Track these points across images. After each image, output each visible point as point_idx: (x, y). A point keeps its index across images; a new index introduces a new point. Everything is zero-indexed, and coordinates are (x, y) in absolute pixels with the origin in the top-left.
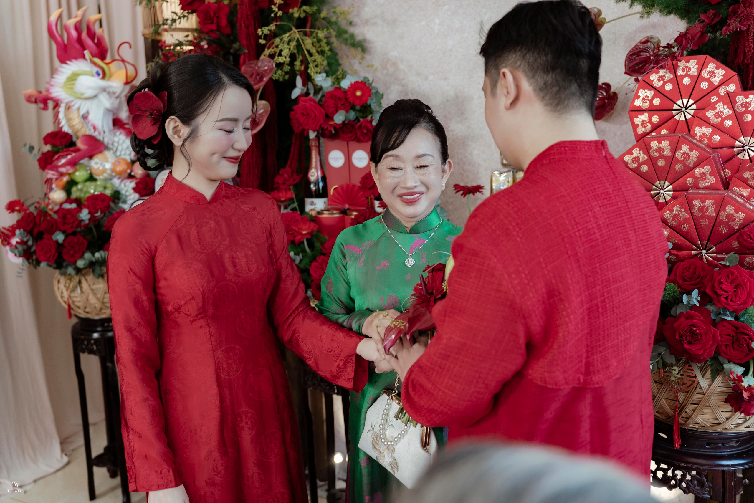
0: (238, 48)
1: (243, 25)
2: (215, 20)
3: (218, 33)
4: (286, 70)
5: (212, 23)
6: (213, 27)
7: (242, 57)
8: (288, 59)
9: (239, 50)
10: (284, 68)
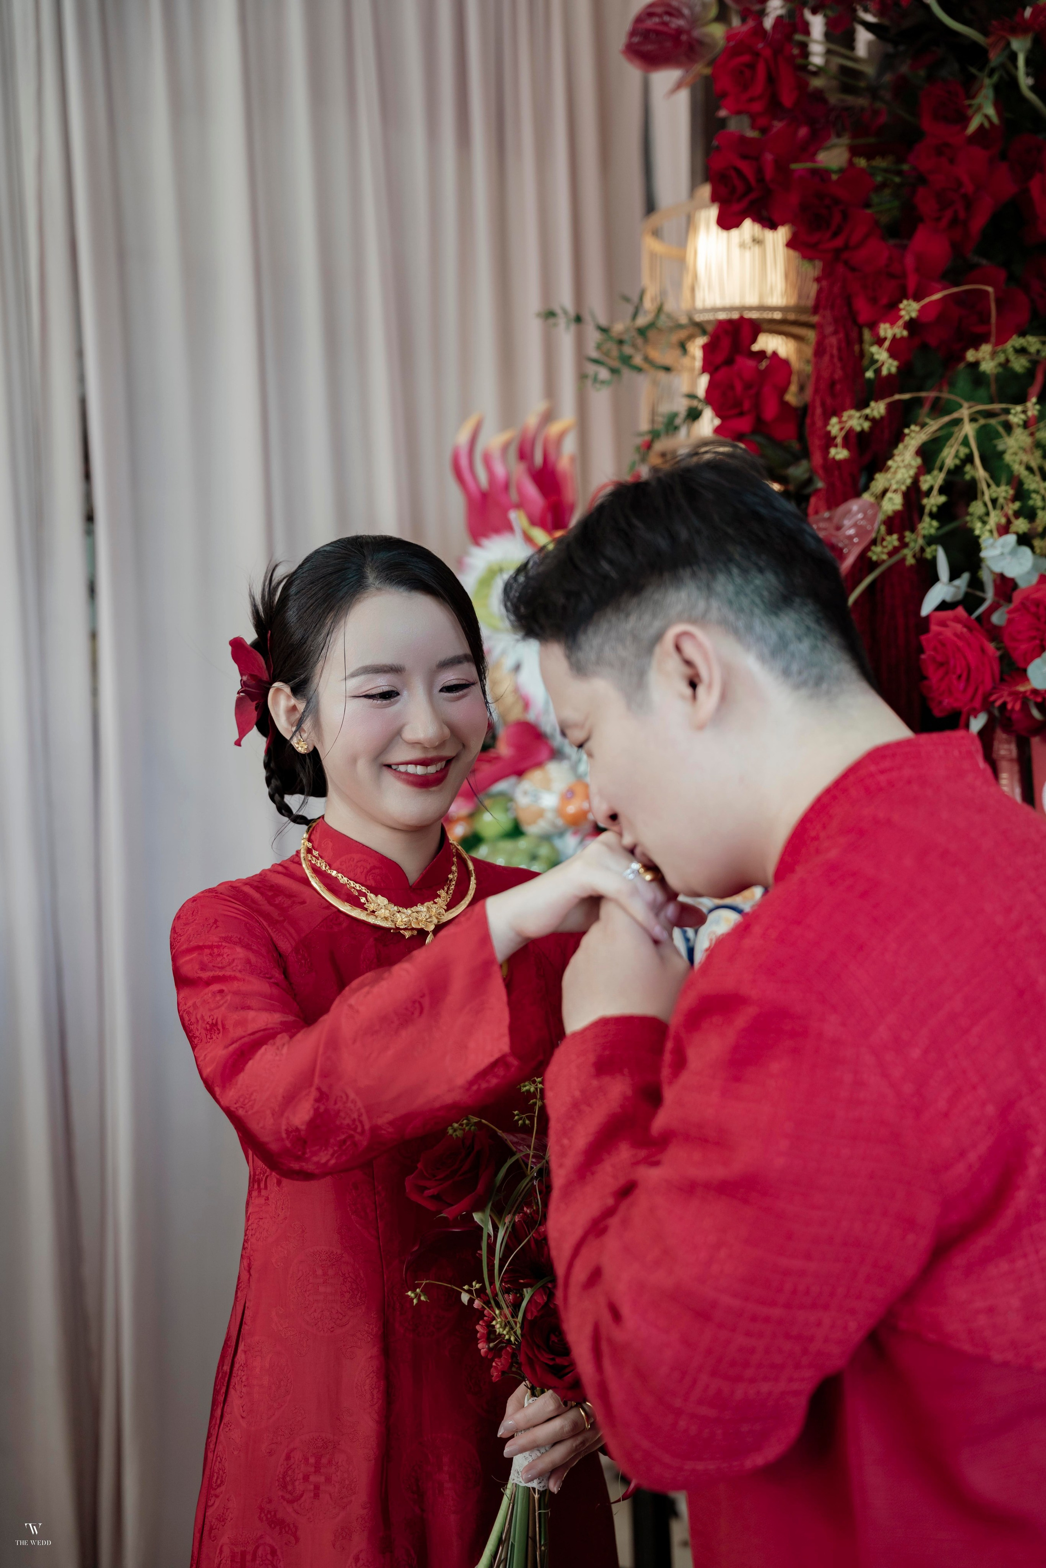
0: (806, 476)
1: (819, 411)
2: (747, 405)
3: (758, 439)
4: (925, 532)
5: (741, 414)
6: (744, 424)
7: (813, 500)
8: (935, 501)
9: (809, 481)
10: (920, 526)
